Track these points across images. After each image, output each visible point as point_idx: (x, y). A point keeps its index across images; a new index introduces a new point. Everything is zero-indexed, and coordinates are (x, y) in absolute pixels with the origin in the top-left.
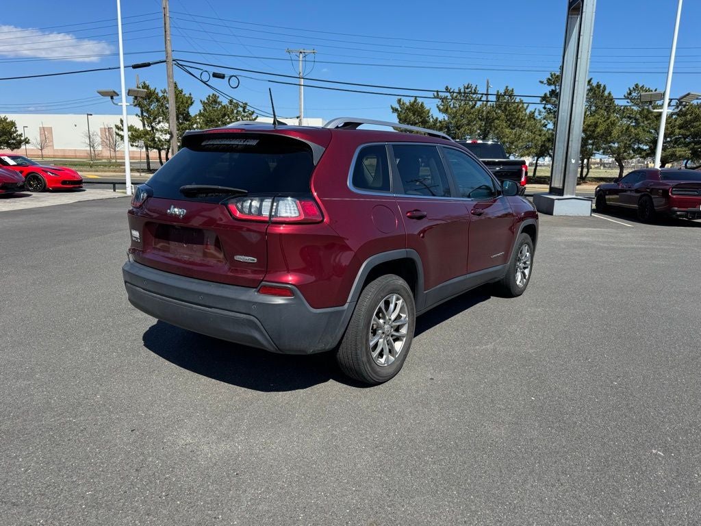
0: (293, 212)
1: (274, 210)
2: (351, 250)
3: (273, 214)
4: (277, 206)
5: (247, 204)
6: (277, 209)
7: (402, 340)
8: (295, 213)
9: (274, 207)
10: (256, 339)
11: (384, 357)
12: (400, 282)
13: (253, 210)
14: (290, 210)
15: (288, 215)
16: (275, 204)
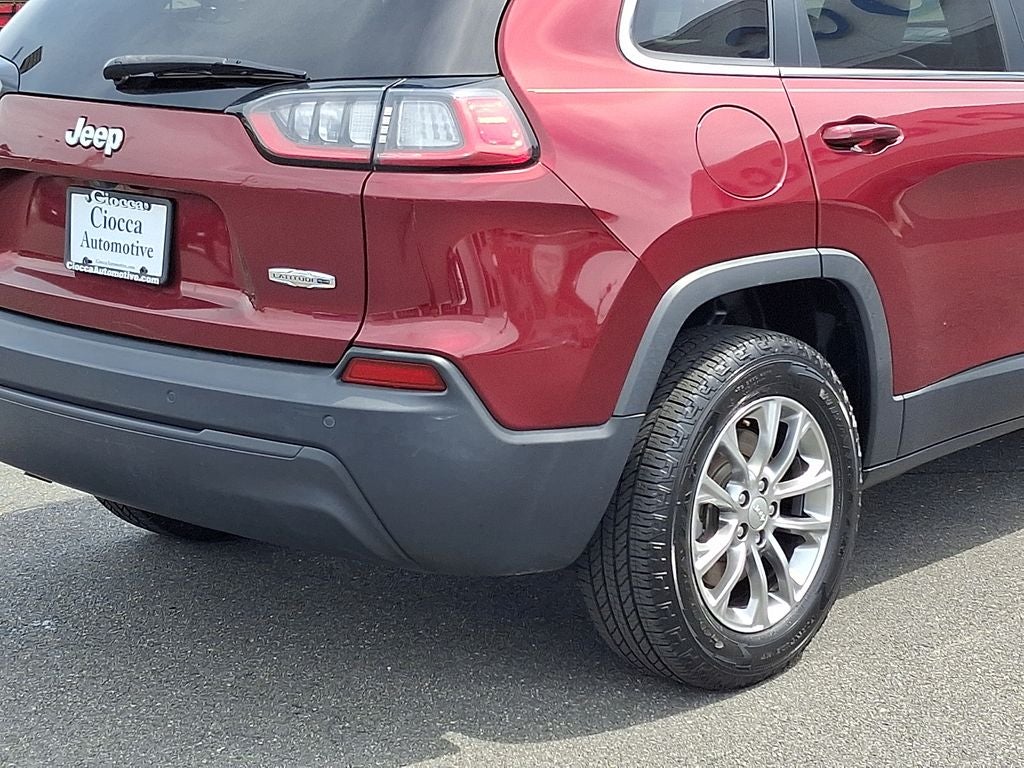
0: (442, 134)
1: (384, 130)
2: (621, 247)
3: (382, 139)
4: (394, 116)
5: (305, 112)
6: (393, 126)
7: (814, 543)
8: (449, 138)
9: (385, 120)
10: (334, 521)
11: (753, 602)
12: (809, 361)
13: (323, 131)
14: (435, 127)
15: (430, 143)
16: (388, 110)
